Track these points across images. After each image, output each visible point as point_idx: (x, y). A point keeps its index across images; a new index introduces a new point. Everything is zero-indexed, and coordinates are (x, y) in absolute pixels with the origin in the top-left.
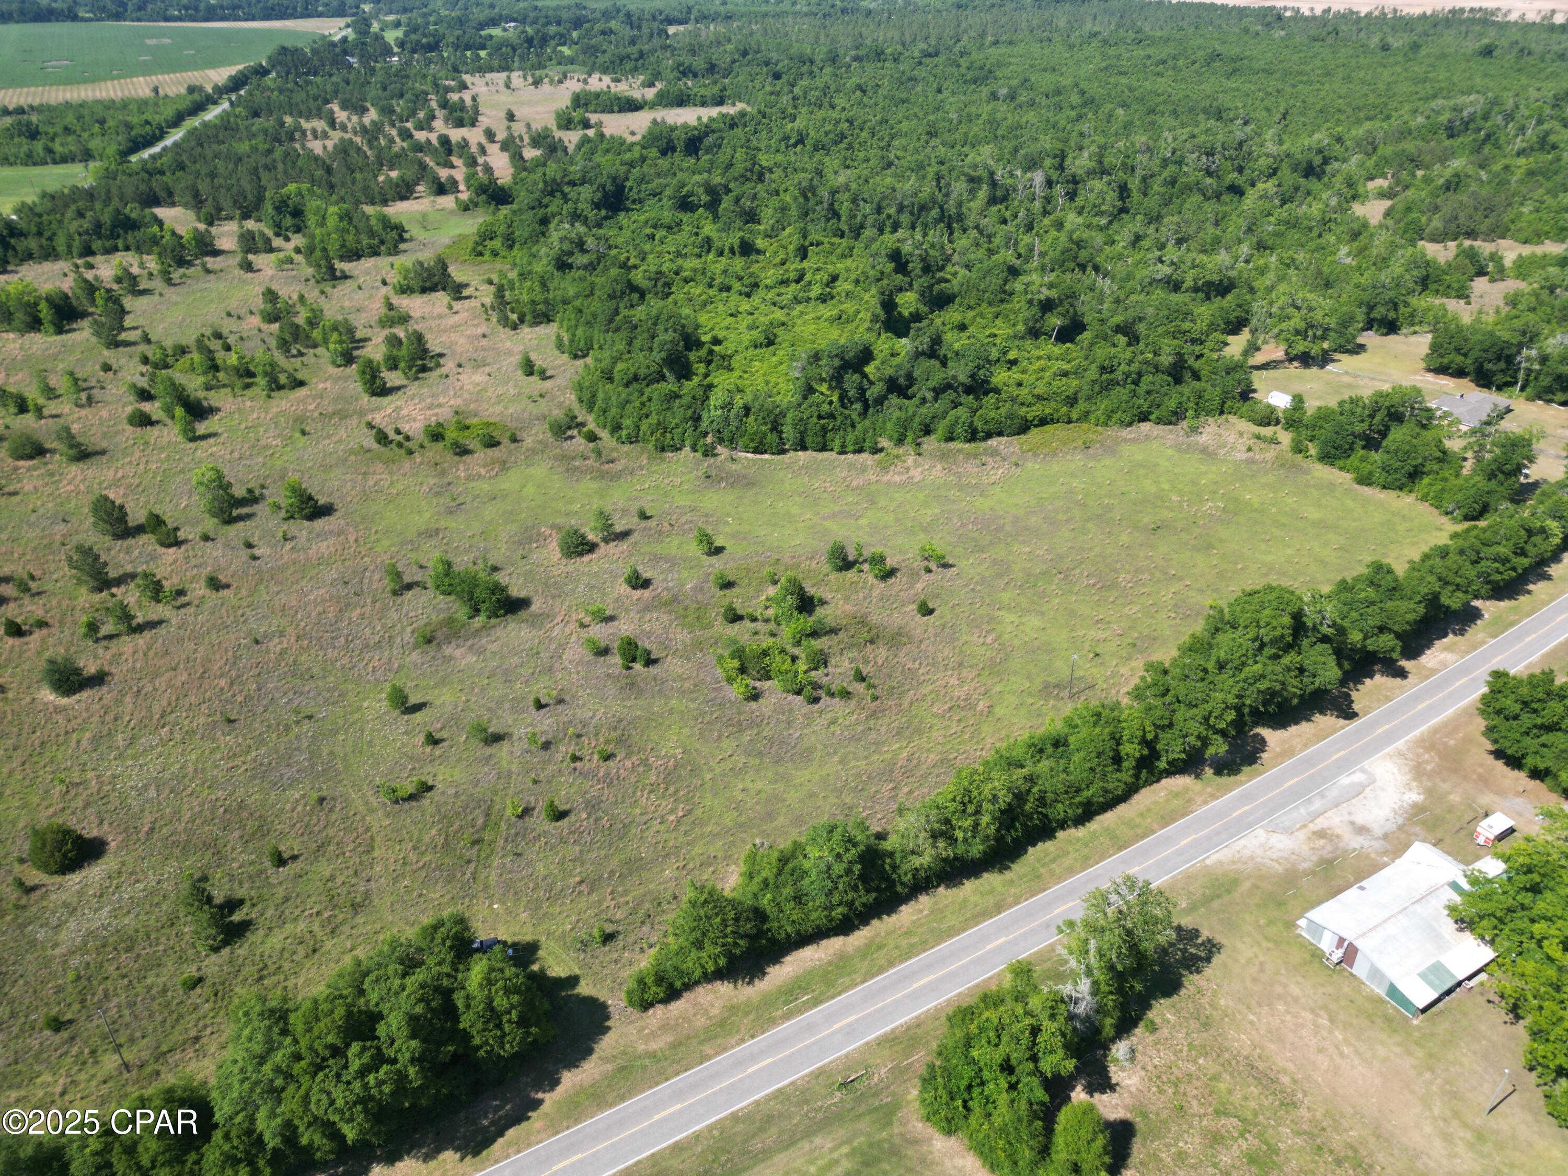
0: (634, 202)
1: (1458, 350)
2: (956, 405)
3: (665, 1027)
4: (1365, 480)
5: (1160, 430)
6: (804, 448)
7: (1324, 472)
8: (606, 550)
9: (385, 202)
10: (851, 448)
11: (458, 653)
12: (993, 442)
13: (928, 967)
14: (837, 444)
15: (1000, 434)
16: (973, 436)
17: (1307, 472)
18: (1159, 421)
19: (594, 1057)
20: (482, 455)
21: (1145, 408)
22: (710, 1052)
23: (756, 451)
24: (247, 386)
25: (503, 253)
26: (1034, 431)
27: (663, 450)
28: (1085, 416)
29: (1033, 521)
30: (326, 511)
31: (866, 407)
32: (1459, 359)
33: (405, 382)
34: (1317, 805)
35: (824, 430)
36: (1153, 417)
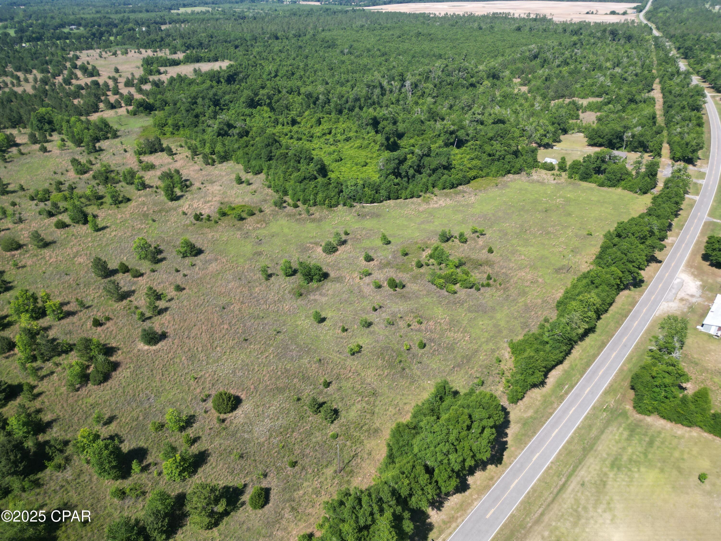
0: (224, 105)
1: (600, 136)
2: (443, 174)
3: (528, 408)
4: (602, 185)
5: (517, 177)
6: (390, 199)
7: (584, 184)
8: (341, 249)
9: (88, 114)
10: (408, 197)
11: (317, 297)
12: (460, 188)
13: (599, 367)
14: (403, 196)
15: (461, 184)
16: (453, 186)
17: (580, 185)
18: (515, 173)
19: (512, 423)
20: (250, 219)
21: (509, 168)
22: (551, 411)
23: (372, 202)
24: (102, 204)
25: (176, 133)
26: (472, 182)
27: (331, 207)
28: (488, 175)
29: (500, 214)
30: (200, 252)
31: (409, 179)
32: (601, 140)
33: (182, 193)
34: (674, 291)
35: (398, 190)
36: (512, 172)
